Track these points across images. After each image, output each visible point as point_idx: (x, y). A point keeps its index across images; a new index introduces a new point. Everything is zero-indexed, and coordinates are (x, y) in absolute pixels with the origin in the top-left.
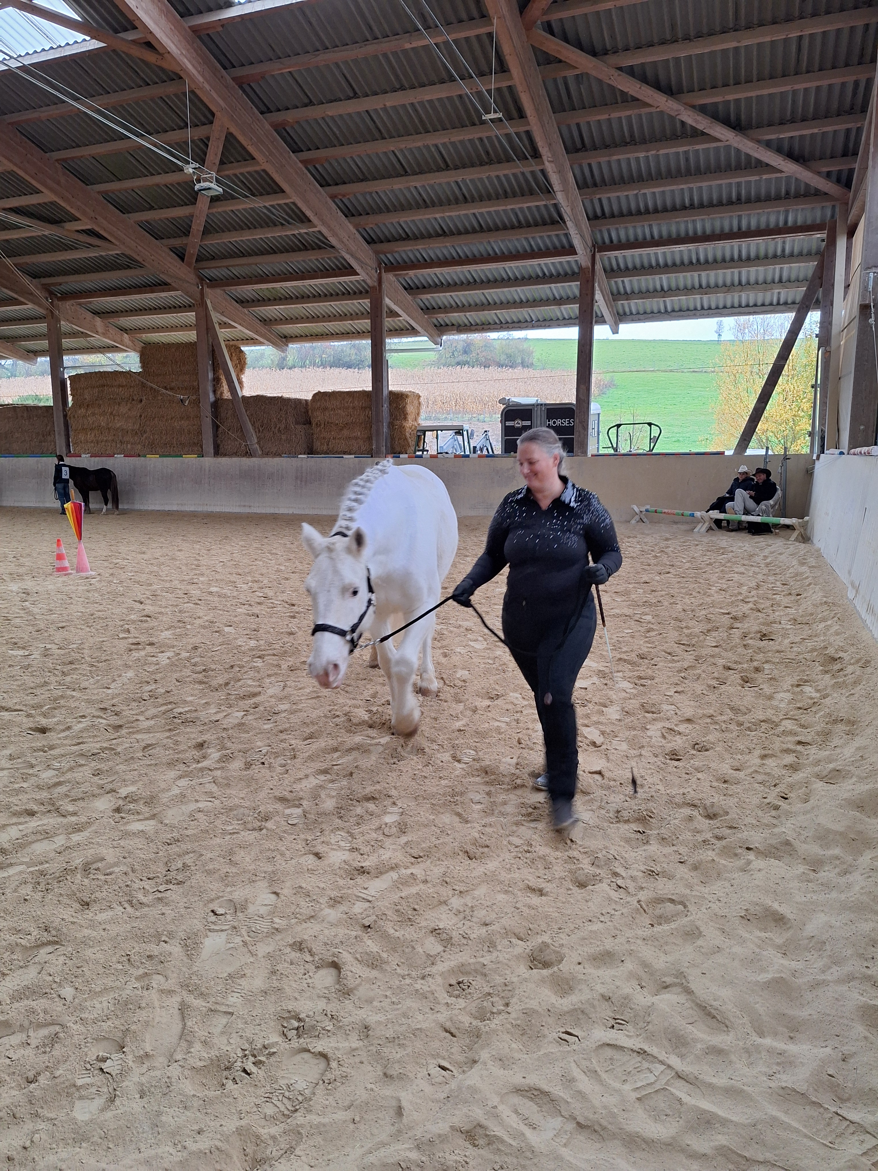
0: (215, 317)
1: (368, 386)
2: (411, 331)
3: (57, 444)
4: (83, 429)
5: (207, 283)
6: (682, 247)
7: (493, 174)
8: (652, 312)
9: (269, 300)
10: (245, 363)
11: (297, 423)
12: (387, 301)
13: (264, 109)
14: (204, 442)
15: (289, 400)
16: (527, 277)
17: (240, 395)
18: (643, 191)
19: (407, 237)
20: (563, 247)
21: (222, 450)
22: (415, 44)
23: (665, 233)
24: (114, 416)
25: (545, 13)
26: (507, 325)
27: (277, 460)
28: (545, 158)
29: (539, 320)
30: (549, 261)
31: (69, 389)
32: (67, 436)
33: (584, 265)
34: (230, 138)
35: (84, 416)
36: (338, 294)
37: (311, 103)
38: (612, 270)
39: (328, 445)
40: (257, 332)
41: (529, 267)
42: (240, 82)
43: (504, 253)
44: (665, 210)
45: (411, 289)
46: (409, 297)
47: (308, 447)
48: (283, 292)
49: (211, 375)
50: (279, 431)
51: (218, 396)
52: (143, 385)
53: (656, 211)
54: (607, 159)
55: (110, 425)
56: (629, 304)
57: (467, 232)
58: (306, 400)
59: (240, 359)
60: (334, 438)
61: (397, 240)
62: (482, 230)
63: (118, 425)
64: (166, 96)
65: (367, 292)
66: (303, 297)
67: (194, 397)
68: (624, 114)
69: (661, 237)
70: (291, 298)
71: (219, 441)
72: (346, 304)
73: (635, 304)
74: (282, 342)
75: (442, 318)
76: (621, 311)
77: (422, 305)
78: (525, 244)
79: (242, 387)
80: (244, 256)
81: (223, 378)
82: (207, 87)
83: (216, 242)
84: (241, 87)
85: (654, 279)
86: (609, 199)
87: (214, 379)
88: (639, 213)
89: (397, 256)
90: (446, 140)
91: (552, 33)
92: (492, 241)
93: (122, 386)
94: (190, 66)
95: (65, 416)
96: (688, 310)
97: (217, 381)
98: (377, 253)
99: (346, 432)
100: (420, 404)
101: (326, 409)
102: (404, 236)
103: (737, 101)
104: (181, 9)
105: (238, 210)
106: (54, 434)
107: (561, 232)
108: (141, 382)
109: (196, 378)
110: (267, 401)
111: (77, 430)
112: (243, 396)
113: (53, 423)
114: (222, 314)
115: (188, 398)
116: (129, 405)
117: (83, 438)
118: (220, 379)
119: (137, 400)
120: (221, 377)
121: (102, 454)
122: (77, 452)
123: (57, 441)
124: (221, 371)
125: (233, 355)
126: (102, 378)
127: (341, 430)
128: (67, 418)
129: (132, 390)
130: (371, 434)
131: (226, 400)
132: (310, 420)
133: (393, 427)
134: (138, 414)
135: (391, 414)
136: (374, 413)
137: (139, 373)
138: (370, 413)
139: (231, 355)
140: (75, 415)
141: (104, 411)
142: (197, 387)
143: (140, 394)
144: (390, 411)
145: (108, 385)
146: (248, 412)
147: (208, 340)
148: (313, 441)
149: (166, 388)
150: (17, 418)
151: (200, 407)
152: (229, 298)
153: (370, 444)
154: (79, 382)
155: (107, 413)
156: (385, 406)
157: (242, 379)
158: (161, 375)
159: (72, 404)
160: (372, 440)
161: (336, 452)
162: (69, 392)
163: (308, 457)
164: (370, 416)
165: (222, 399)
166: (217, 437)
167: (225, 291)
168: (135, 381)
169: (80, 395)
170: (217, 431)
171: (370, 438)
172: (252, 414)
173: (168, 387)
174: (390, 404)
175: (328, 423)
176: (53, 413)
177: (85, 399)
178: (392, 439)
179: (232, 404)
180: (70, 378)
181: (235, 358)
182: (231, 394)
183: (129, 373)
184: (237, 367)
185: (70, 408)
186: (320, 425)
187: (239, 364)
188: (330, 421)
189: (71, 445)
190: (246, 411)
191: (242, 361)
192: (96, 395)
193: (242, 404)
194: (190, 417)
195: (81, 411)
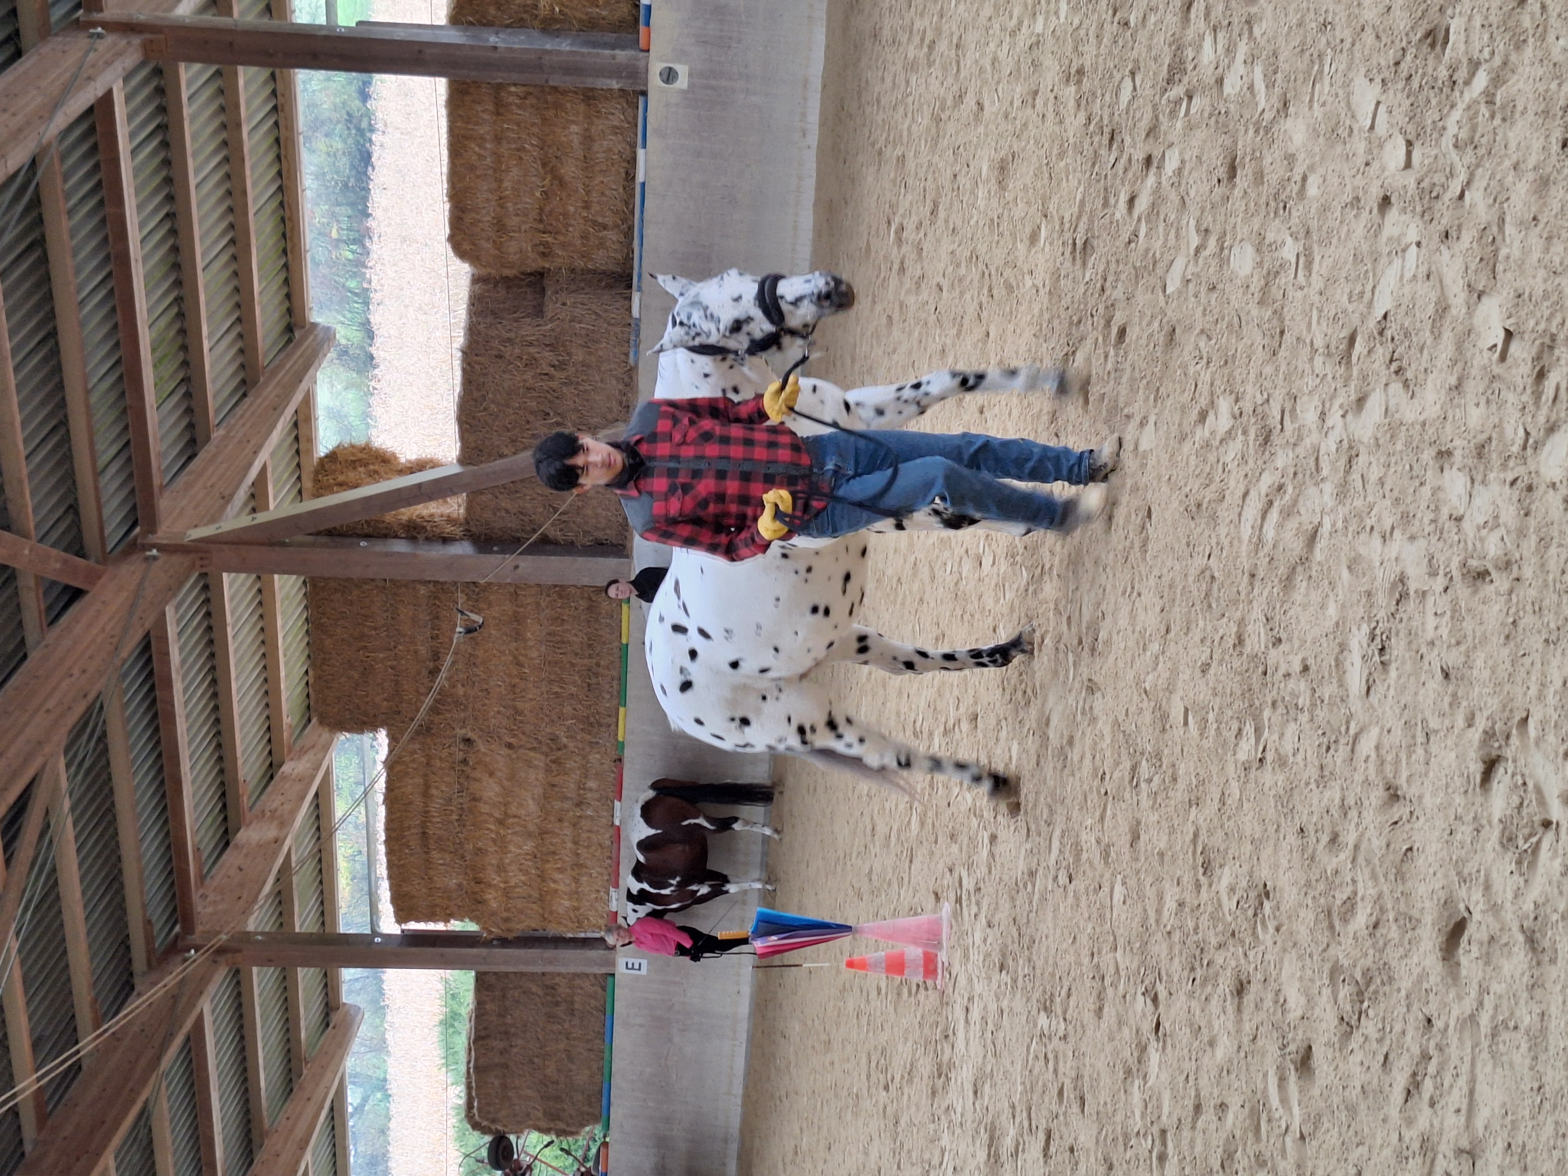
3: (579, 970)
4: (541, 899)
9: (185, 364)
10: (367, 449)
11: (539, 311)
15: (472, 330)
17: (457, 469)
21: (610, 535)
24: (506, 814)
31: (431, 926)
32: (559, 942)
35: (507, 893)
39: (605, 227)
47: (609, 287)
49: (399, 546)
50: (561, 366)
51: (457, 530)
52: (425, 731)
55: (532, 828)
58: (476, 280)
59: (354, 464)
60: (587, 206)
63: (532, 806)
67: (461, 598)
70: (178, 300)
71: (587, 540)
72: (194, 138)
74: (304, 338)
79: (432, 464)
81: (407, 513)
87: (412, 539)
93: (427, 786)
95: (504, 942)
97: (414, 531)
99: (570, 170)
106: (553, 975)
108: (418, 733)
109: (406, 586)
110: (476, 394)
111: (543, 915)
112: (463, 460)
113: (522, 974)
114: (227, 499)
115: (462, 613)
116: (477, 774)
117: (567, 903)
118: (410, 520)
119: (466, 752)
120: (405, 518)
121: (610, 858)
122: (602, 922)
123: (572, 969)
124: (389, 517)
125: (341, 478)
126: (404, 837)
127: (562, 183)
128: (510, 936)
129: (438, 763)
130: (576, 93)
131: (469, 509)
132: (531, 274)
133: (557, 21)
134: (504, 751)
135: (519, 24)
136: (515, 77)
137: (393, 739)
138: (513, 89)
139: (344, 486)
140: (505, 915)
141: (494, 841)
142: (431, 586)
143: (448, 742)
144: (508, 26)
145: (423, 825)
146: (506, 451)
147: (302, 545)
148: (594, 272)
149: (434, 672)
150: (506, 1066)
151: (489, 584)
152: (183, 478)
153: (606, 98)
154: (413, 897)
155: (498, 833)
156: (493, 40)
157: (410, 462)
158: (397, 683)
159: (471, 920)
160: (592, 89)
161: (627, 204)
162: (440, 926)
163: (639, 289)
164: (523, 89)
165: (467, 521)
166: (572, 543)
167: (162, 488)
168: (414, 752)
169: (449, 898)
170: (556, 543)
171: (589, 96)
172: (513, 441)
173: (431, 665)
174: (486, 23)
175: (541, 221)
176: (495, 973)
177: (460, 885)
178: (591, 25)
179: (481, 492)
180: (401, 918)
181: (352, 476)
182: (453, 493)
183: (391, 765)
184: (376, 472)
185: (484, 928)
186: (546, 244)
187: (366, 465)
188: (534, 214)
189: (582, 935)
190: (502, 456)
191: (361, 456)
192: (448, 857)
193: (483, 466)
194: (515, 612)
195: (493, 898)
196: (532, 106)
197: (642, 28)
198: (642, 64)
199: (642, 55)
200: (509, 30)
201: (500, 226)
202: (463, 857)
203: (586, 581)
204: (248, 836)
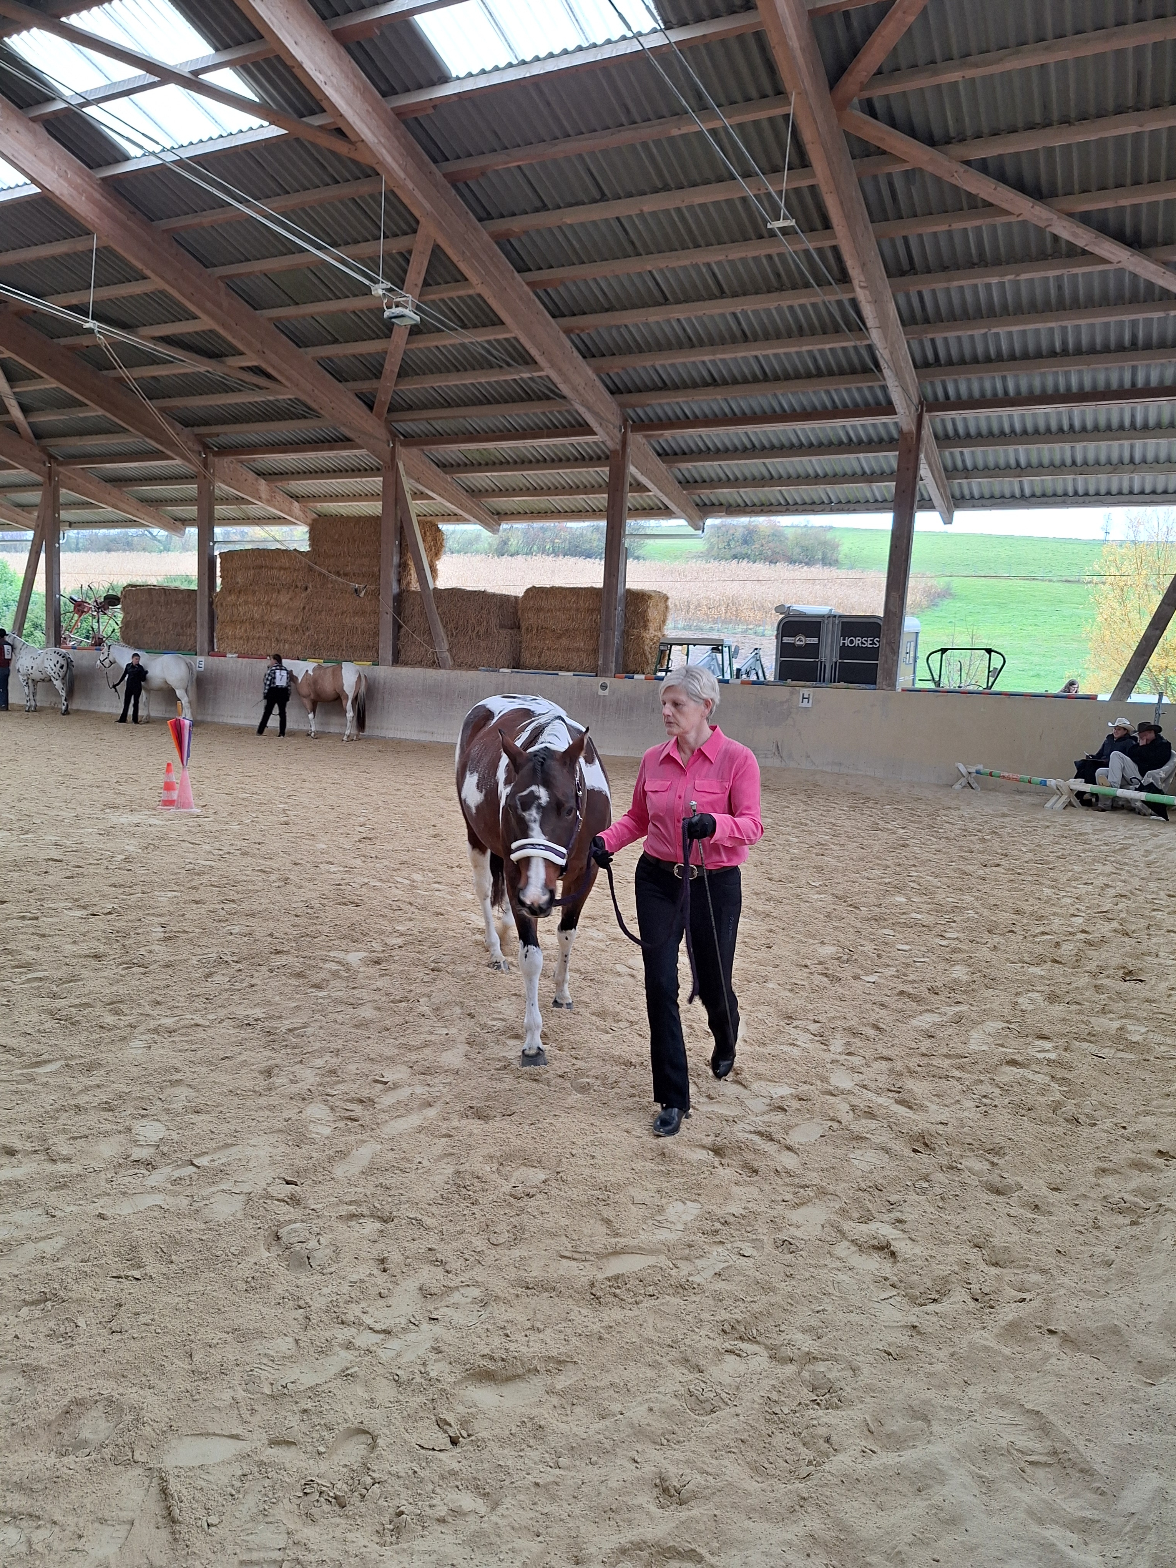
0: (408, 484)
1: (598, 581)
2: (664, 511)
3: (198, 639)
4: (232, 622)
5: (400, 441)
6: (1049, 409)
7: (785, 304)
8: (1003, 497)
9: (480, 464)
10: (442, 546)
11: (502, 626)
12: (632, 469)
13: (483, 214)
14: (381, 645)
15: (494, 595)
16: (825, 442)
17: (431, 587)
18: (994, 330)
19: (663, 386)
20: (878, 403)
21: (403, 657)
22: (685, 130)
23: (1024, 389)
25: (863, 87)
26: (796, 507)
27: (472, 673)
28: (856, 283)
29: (840, 502)
30: (857, 422)
31: (218, 569)
32: (212, 629)
33: (905, 428)
34: (437, 252)
35: (235, 605)
36: (568, 460)
37: (544, 207)
38: (947, 436)
39: (539, 657)
40: (461, 506)
41: (829, 430)
42: (453, 180)
43: (795, 410)
44: (1026, 356)
45: (666, 455)
46: (663, 466)
47: (514, 659)
48: (498, 454)
49: (396, 560)
50: (478, 636)
51: (403, 587)
52: (310, 569)
53: (1013, 357)
54: (945, 285)
55: (266, 618)
56: (969, 484)
57: (746, 381)
58: (516, 598)
59: (435, 541)
60: (548, 649)
61: (651, 390)
62: (766, 378)
64: (360, 197)
65: (607, 457)
66: (523, 462)
67: (372, 587)
68: (970, 224)
69: (1018, 392)
70: (508, 462)
71: (400, 646)
72: (580, 473)
73: (977, 485)
74: (493, 519)
75: (707, 494)
76: (957, 494)
77: (680, 477)
78: (825, 398)
79: (434, 577)
80: (449, 405)
81: (411, 564)
82: (411, 186)
83: (413, 387)
84: (454, 186)
85: (1006, 451)
86: (946, 339)
87: (399, 566)
88: (988, 360)
89: (649, 410)
90: (722, 257)
91: (873, 114)
92: (779, 393)
93: (284, 569)
94: (389, 159)
95: (211, 604)
96: (1055, 495)
97: (403, 567)
98: (622, 406)
99: (564, 641)
100: (667, 607)
101: (540, 610)
102: (660, 384)
103: (1136, 208)
104: (383, 87)
105: (444, 346)
106: (196, 626)
107: (876, 384)
108: (309, 565)
109: (378, 562)
110: (465, 597)
111: (224, 622)
112: (435, 589)
113: (196, 612)
114: (418, 480)
115: (365, 587)
116: (291, 593)
117: (230, 633)
119: (301, 588)
120: (409, 564)
121: (252, 654)
122: (221, 650)
123: (199, 635)
124: (409, 555)
125: (427, 533)
126: (260, 557)
127: (559, 638)
128: (214, 606)
129: (295, 574)
130: (597, 645)
131: (413, 592)
132: (519, 623)
133: (627, 637)
134: (302, 606)
135: (626, 620)
136: (603, 618)
137: (305, 553)
138: (598, 617)
139: (424, 534)
140: (224, 604)
141: (259, 600)
142: (377, 573)
143: (305, 580)
144: (625, 615)
145: (266, 566)
146: (440, 609)
147: (396, 514)
148: (520, 651)
149: (337, 574)
150: (151, 603)
151: (379, 600)
152: (427, 460)
154: (232, 561)
155: (263, 601)
156: (619, 608)
157: (436, 567)
158: (332, 557)
159: (221, 588)
160: (598, 653)
161: (550, 667)
162: (218, 574)
163: (511, 672)
164: (599, 622)
165: (408, 591)
166: (399, 639)
167: (423, 450)
168: (301, 563)
169: (232, 578)
170: (399, 632)
171: (595, 651)
172: (445, 612)
173: (341, 573)
174: (626, 606)
175: (542, 628)
176: (196, 599)
177: (237, 583)
178: (626, 652)
179: (421, 598)
180: (222, 555)
181: (428, 538)
182: (421, 585)
183: (293, 552)
184: (431, 552)
185: (218, 594)
186: (532, 630)
187: (434, 548)
188: (545, 625)
189: (215, 641)
190: (438, 608)
192: (251, 578)
193: (433, 600)
194: (365, 612)
195: (232, 598)
196: (592, 625)
197: (625, 675)
198: (609, 675)
199: (613, 674)
200: (623, 616)
202: (251, 585)
204: (262, 485)
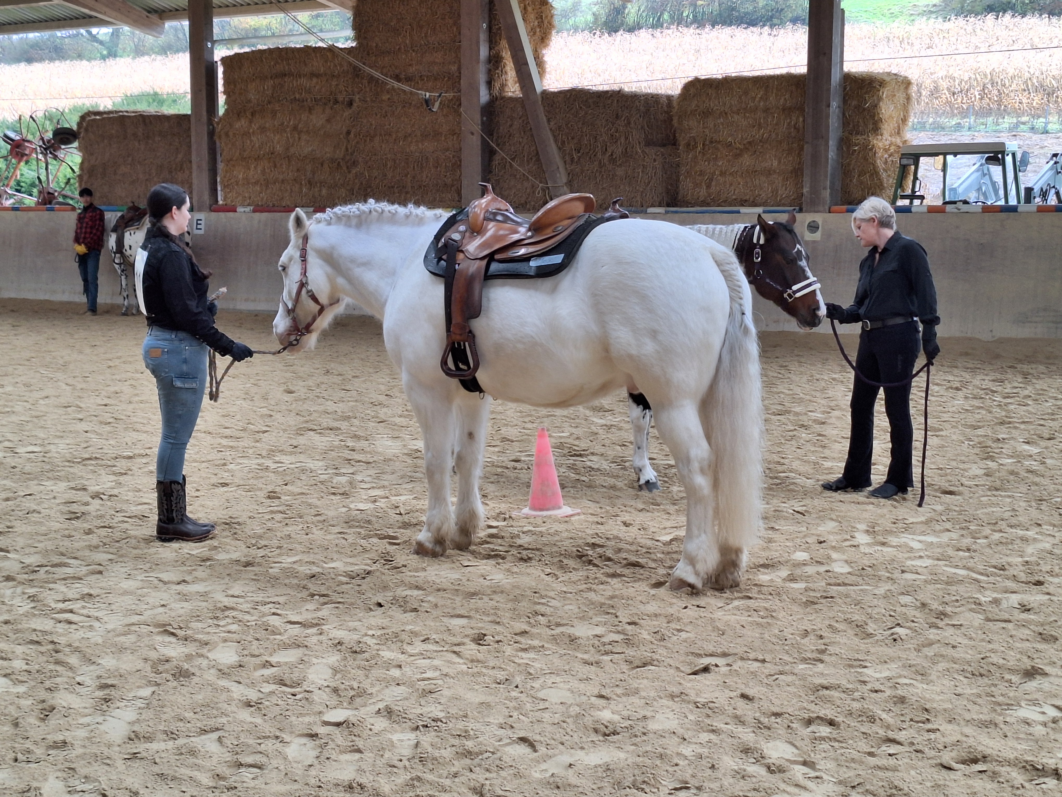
1: (799, 65)
3: (195, 187)
4: (243, 159)
10: (551, 26)
11: (649, 143)
15: (635, 96)
17: (539, 90)
24: (302, 131)
31: (220, 83)
32: (213, 172)
35: (246, 134)
39: (708, 187)
47: (668, 192)
49: (484, 52)
50: (612, 160)
51: (496, 92)
52: (356, 73)
55: (292, 150)
58: (669, 98)
59: (540, 17)
60: (722, 174)
63: (308, 150)
67: (450, 95)
71: (492, 182)
79: (542, 73)
81: (507, 56)
87: (490, 60)
93: (318, 76)
95: (211, 134)
97: (494, 61)
99: (747, 160)
100: (908, 98)
106: (190, 169)
108: (355, 68)
109: (457, 56)
110: (590, 101)
111: (231, 160)
112: (545, 93)
113: (190, 147)
115: (440, 96)
116: (328, 111)
117: (241, 176)
118: (502, 58)
119: (343, 103)
120: (504, 54)
121: (274, 206)
122: (229, 201)
123: (195, 181)
124: (504, 43)
125: (530, 9)
126: (282, 61)
127: (738, 156)
128: (216, 138)
129: (334, 83)
130: (800, 163)
131: (511, 98)
132: (675, 136)
133: (848, 148)
134: (345, 130)
135: (845, 122)
136: (809, 121)
137: (349, 51)
138: (801, 119)
139: (524, 11)
140: (231, 134)
141: (283, 124)
142: (457, 74)
143: (350, 89)
144: (844, 114)
145: (291, 74)
146: (552, 123)
148: (678, 180)
149: (397, 78)
150: (125, 138)
151: (460, 115)
153: (797, 184)
154: (240, 69)
155: (288, 126)
156: (834, 104)
157: (543, 56)
158: (389, 53)
159: (226, 110)
160: (802, 175)
161: (725, 201)
162: (221, 88)
163: (667, 212)
164: (801, 125)
165: (503, 98)
166: (490, 172)
168: (341, 65)
169: (241, 94)
170: (490, 160)
171: (797, 173)
172: (560, 127)
173: (402, 76)
174: (845, 100)
175: (711, 142)
176: (189, 128)
177: (250, 101)
178: (847, 172)
179: (523, 107)
180: (225, 60)
181: (532, 16)
182: (522, 88)
183: (332, 49)
184: (535, 33)
185: (221, 119)
186: (695, 147)
187: (540, 26)
188: (716, 137)
189: (219, 188)
190: (549, 121)
191: (546, 22)
192: (269, 92)
193: (542, 108)
194: (441, 134)
195: (241, 124)
196: (790, 133)
197: (845, 207)
198: (821, 208)
199: (827, 208)
200: (841, 116)
201: (707, 113)
202: (269, 102)
203: (465, 182)
